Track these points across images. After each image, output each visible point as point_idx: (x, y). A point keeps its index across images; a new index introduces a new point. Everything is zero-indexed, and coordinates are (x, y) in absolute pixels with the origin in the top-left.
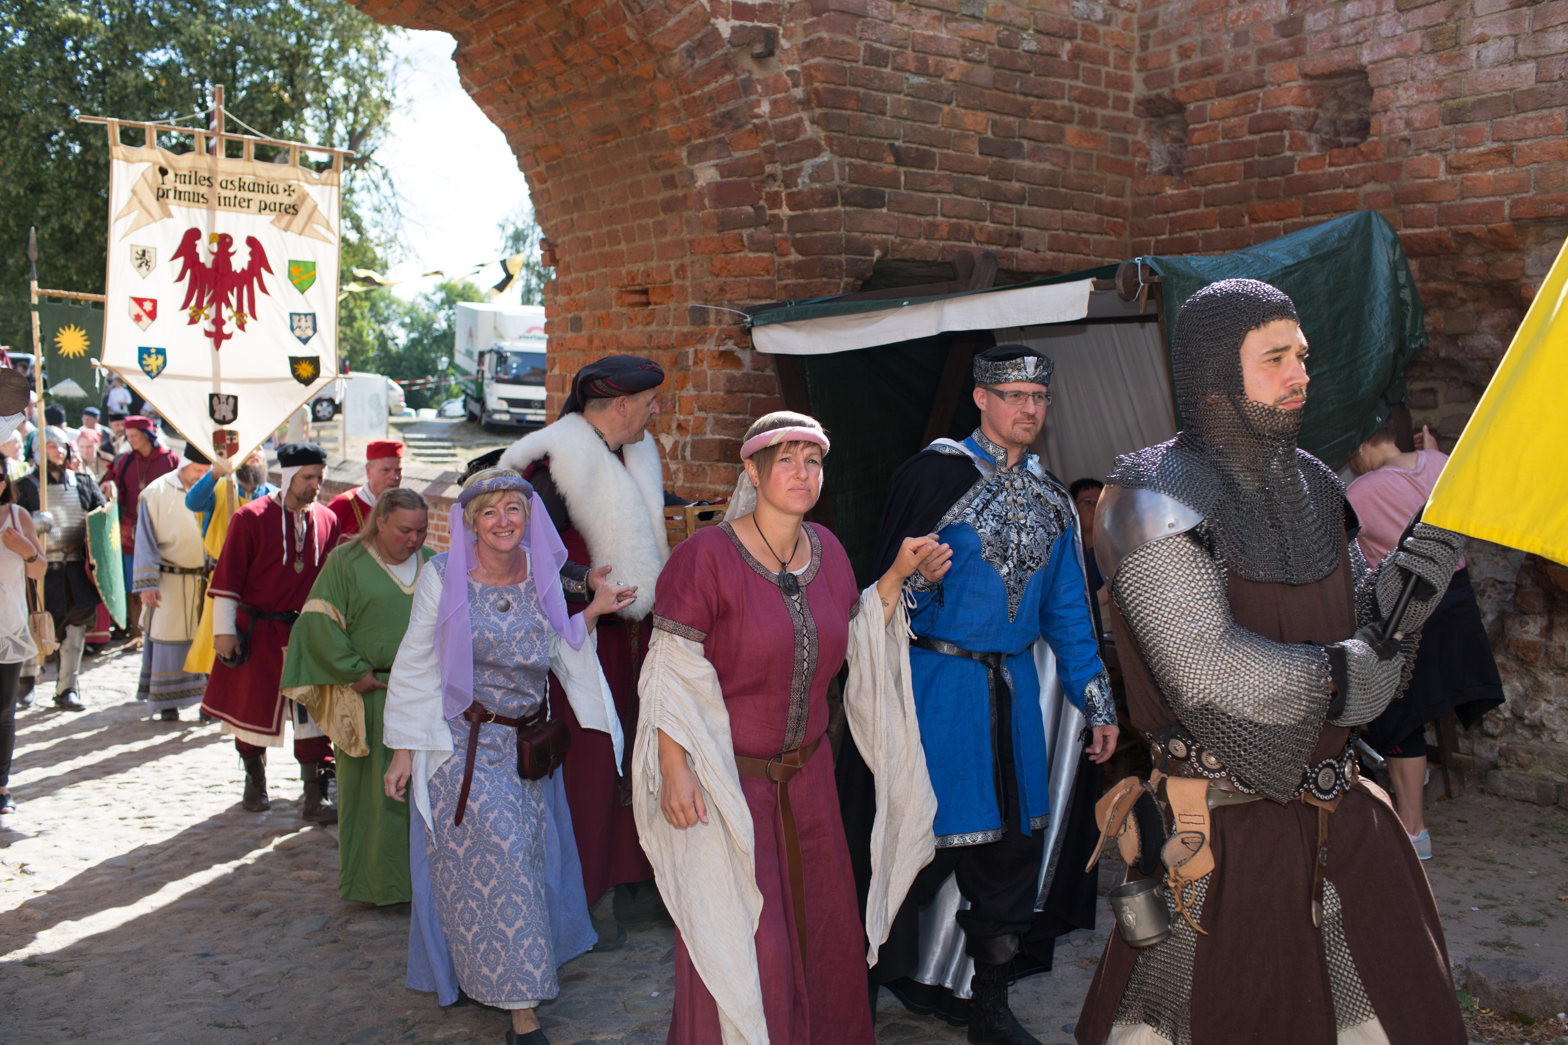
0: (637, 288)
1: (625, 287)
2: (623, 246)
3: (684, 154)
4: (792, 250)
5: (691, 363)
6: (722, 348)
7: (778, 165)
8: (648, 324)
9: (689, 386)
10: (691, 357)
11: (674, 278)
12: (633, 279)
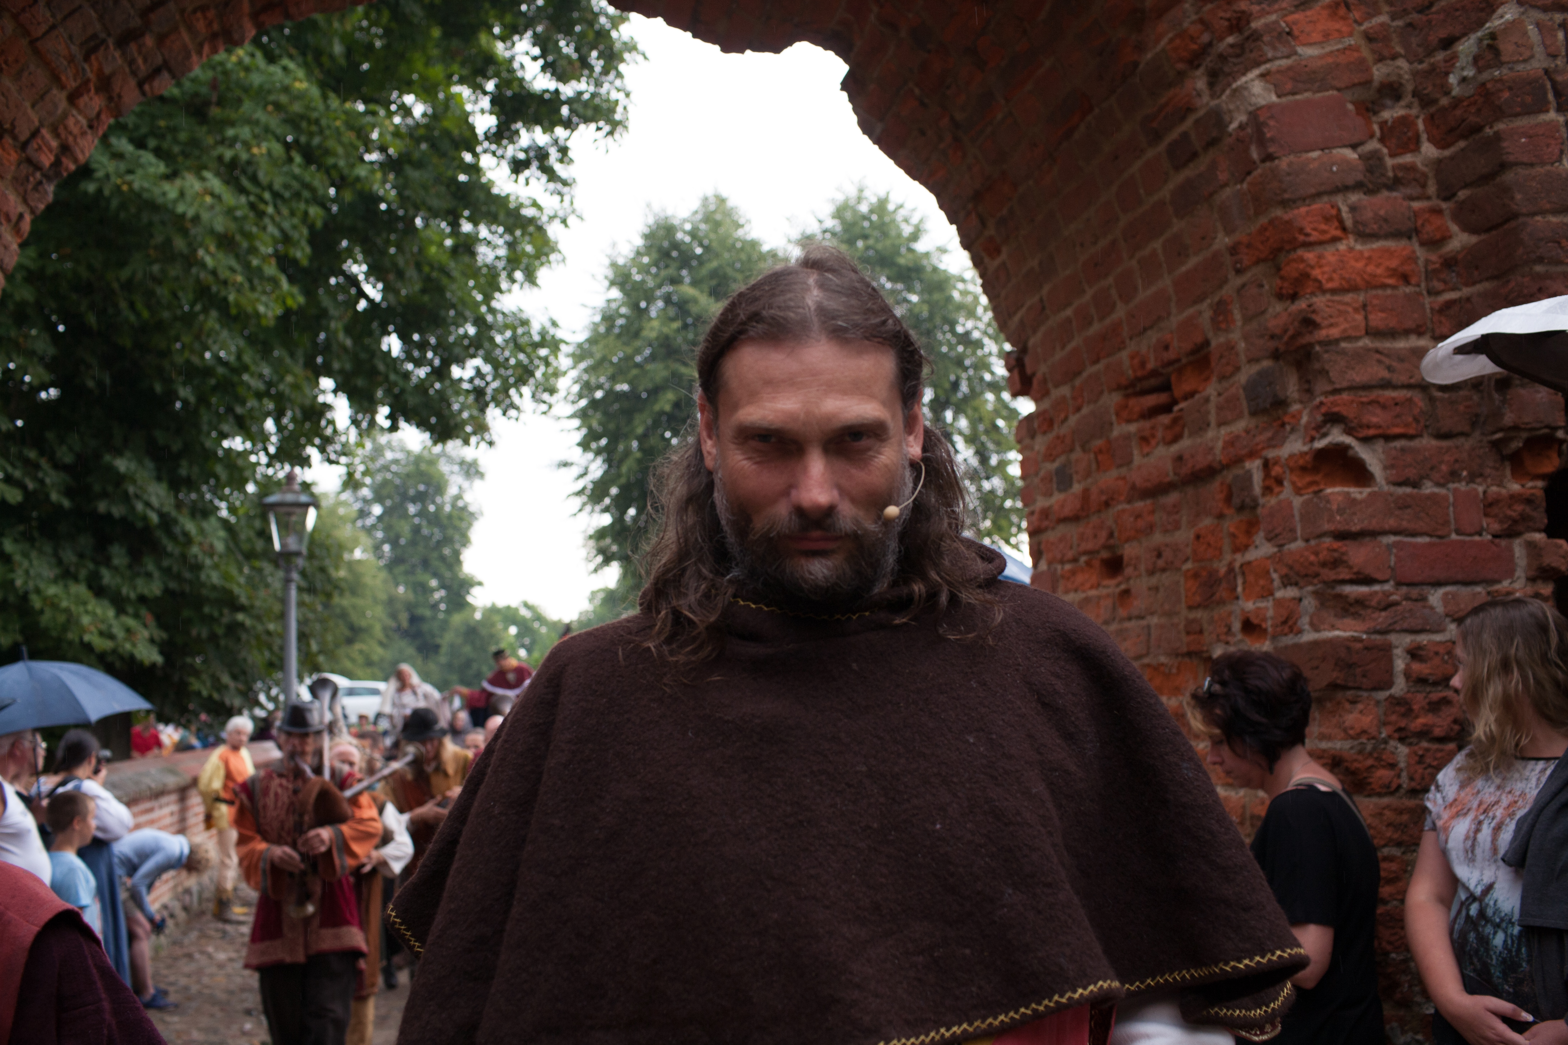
0: (1153, 382)
1: (1132, 384)
2: (1120, 312)
3: (1201, 84)
4: (1454, 228)
5: (1257, 489)
6: (1320, 444)
7: (1402, 63)
8: (1176, 438)
9: (1259, 538)
10: (1257, 478)
11: (1210, 335)
12: (1143, 364)
